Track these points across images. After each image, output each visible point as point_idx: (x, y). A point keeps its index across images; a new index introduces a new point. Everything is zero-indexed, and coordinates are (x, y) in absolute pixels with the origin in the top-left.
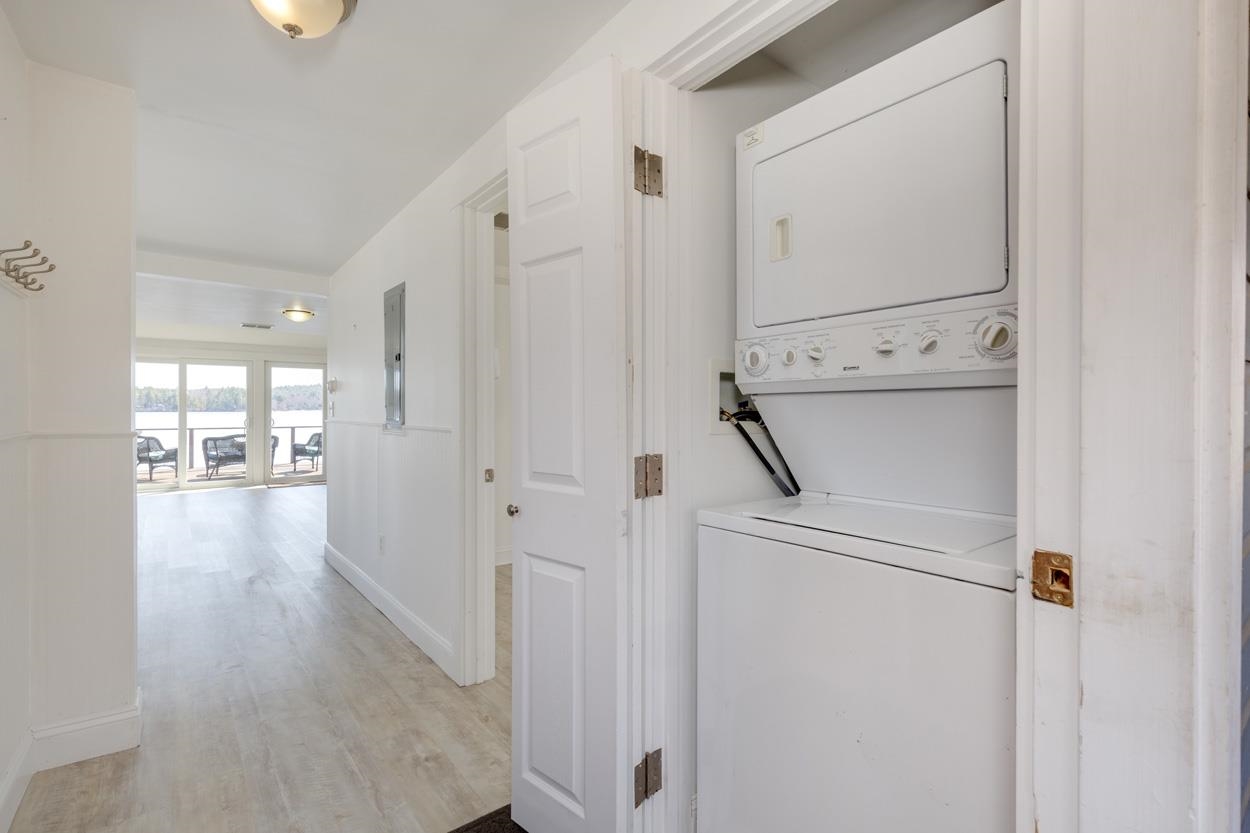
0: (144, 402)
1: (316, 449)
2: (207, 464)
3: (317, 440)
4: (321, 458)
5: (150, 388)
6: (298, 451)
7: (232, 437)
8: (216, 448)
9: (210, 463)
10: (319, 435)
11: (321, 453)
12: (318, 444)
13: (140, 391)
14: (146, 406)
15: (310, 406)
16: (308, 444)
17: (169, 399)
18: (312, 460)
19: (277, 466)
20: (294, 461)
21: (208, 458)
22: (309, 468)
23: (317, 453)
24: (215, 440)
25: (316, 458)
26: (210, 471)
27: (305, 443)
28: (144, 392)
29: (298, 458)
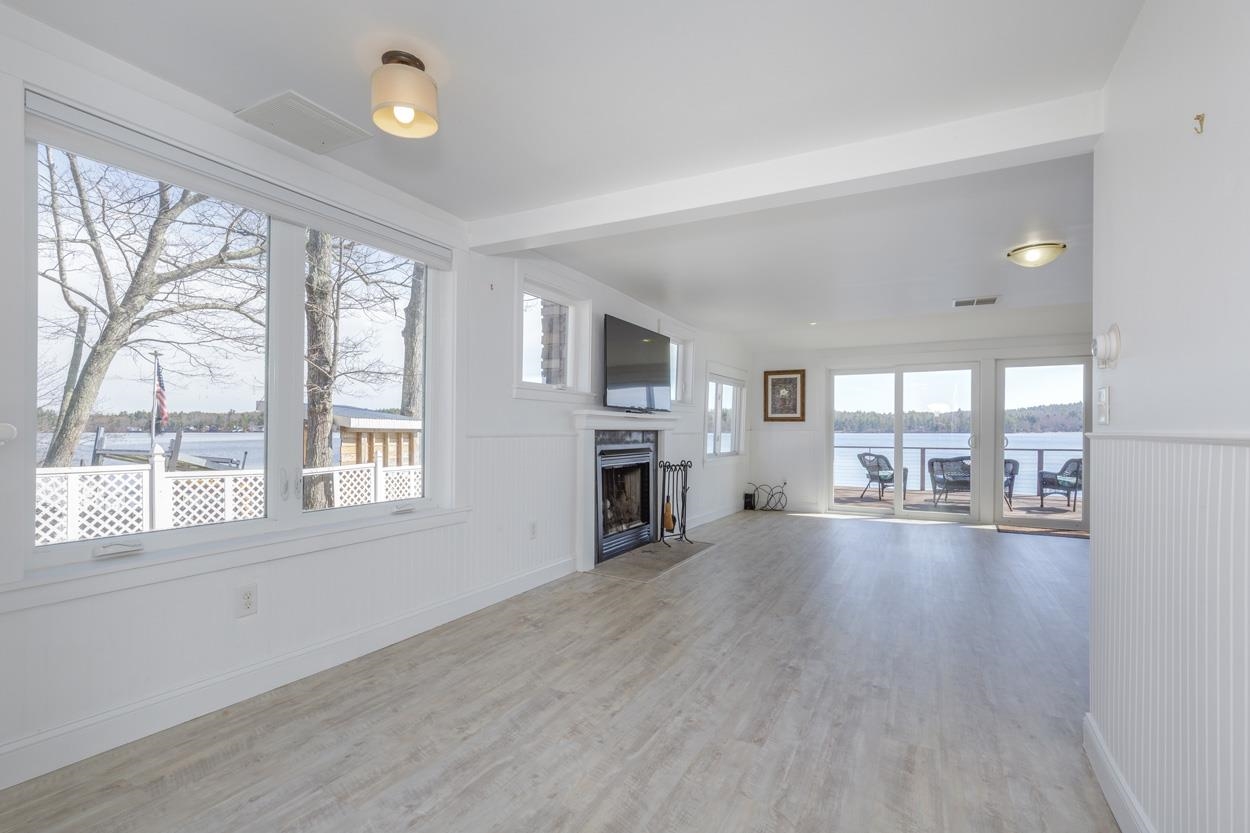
0: (908, 424)
1: (1073, 480)
2: (934, 488)
3: (1076, 468)
4: (1080, 494)
5: (914, 412)
6: (1046, 482)
7: (962, 459)
8: (943, 471)
9: (938, 488)
10: (1079, 462)
11: (1080, 487)
12: (1077, 473)
13: (906, 415)
14: (910, 428)
15: (1069, 427)
16: (1062, 473)
17: (928, 421)
18: (1068, 495)
19: (1017, 497)
20: (1042, 495)
21: (935, 482)
22: (1063, 505)
23: (1076, 487)
24: (942, 461)
25: (1072, 494)
26: (937, 496)
27: (1059, 471)
28: (909, 416)
29: (1047, 490)
